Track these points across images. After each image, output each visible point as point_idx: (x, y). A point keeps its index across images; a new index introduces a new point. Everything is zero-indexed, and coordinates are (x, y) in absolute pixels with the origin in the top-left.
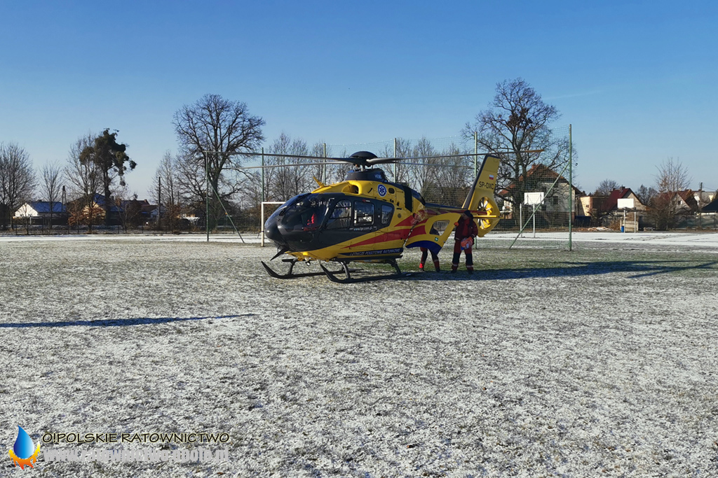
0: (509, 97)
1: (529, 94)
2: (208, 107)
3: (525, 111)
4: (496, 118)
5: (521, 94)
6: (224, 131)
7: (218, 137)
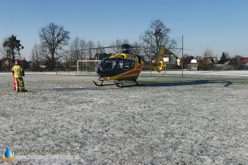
0: (155, 25)
1: (161, 24)
2: (50, 27)
3: (160, 30)
4: (150, 32)
5: (159, 24)
6: (56, 36)
7: (54, 38)
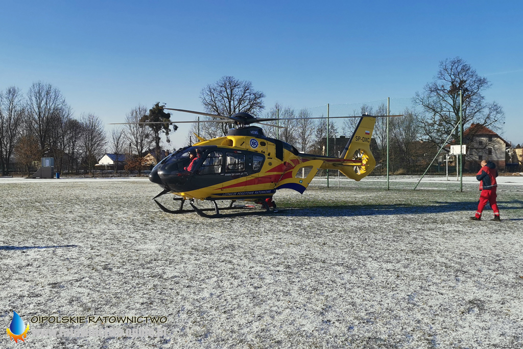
0: (450, 72)
2: (225, 86)
3: (462, 82)
4: (439, 88)
7: (232, 107)
